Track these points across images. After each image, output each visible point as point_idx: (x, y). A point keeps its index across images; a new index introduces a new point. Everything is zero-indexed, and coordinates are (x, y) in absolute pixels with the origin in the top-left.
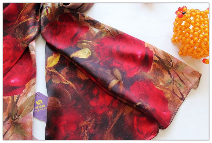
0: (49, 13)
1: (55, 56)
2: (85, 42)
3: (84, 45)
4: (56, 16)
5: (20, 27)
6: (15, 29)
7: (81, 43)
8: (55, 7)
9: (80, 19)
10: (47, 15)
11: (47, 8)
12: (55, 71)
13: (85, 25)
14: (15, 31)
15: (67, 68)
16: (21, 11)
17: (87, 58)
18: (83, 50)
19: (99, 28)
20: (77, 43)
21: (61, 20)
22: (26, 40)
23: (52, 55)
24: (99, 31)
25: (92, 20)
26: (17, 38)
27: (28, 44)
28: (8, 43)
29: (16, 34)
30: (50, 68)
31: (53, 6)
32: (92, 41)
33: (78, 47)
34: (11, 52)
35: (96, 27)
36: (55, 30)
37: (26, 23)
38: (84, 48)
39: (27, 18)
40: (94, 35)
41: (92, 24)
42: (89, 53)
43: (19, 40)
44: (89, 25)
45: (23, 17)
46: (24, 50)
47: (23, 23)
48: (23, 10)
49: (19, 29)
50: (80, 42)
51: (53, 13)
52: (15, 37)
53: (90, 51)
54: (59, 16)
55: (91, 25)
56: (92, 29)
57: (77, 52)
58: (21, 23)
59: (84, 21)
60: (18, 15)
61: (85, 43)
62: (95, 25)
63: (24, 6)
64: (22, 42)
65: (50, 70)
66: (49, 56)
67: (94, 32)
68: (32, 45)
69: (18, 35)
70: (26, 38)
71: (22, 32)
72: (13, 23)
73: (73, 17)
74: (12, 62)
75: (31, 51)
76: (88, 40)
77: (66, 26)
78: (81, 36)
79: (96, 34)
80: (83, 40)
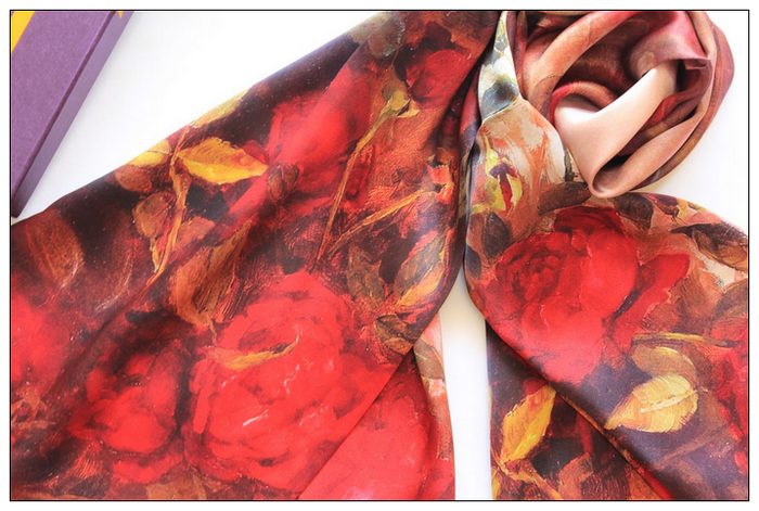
0: (514, 200)
1: (533, 405)
2: (672, 343)
3: (668, 358)
4: (543, 211)
5: (365, 241)
6: (345, 250)
7: (652, 343)
8: (546, 177)
9: (656, 228)
10: (504, 208)
11: (508, 176)
12: (533, 479)
13: (676, 249)
14: (344, 262)
15: (584, 464)
16: (358, 141)
17: (676, 428)
18: (658, 380)
19: (738, 266)
20: (632, 343)
21: (564, 227)
22: (402, 316)
23: (519, 400)
24: (739, 279)
25: (709, 225)
26: (354, 299)
27: (414, 341)
28: (315, 320)
29: (349, 274)
30: (516, 468)
31: (535, 174)
32: (700, 335)
33: (635, 367)
34: (331, 363)
35: (726, 260)
36: (536, 275)
37: (394, 221)
38: (663, 373)
39: (396, 196)
40: (714, 298)
41: (708, 241)
42: (687, 400)
43: (367, 303)
44: (691, 246)
45: (378, 192)
46: (395, 366)
47: (380, 223)
48: (370, 136)
49: (363, 254)
50: (646, 337)
51: (535, 201)
52: (347, 291)
53: (692, 392)
54: (556, 211)
55: (700, 247)
56: (702, 264)
57: (636, 393)
58: (369, 221)
59: (673, 232)
60: (344, 158)
61: (669, 350)
62: (720, 247)
63: (376, 119)
64: (379, 319)
65: (515, 477)
66: (510, 408)
67: (714, 281)
68: (430, 348)
69: (358, 284)
70: (400, 302)
71: (376, 267)
72: (323, 200)
73: (624, 220)
74: (340, 413)
75: (432, 382)
76: (682, 333)
77: (587, 255)
78: (652, 307)
79: (723, 295)
80: (661, 330)
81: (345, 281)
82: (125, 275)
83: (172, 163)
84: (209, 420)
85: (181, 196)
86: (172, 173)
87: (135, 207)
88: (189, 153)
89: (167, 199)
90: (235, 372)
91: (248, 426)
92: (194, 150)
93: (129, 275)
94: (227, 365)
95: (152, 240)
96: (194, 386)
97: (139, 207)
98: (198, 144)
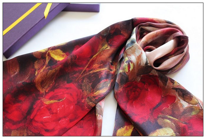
0: (131, 69)
1: (127, 129)
2: (169, 119)
3: (167, 123)
4: (138, 75)
5: (89, 77)
6: (83, 79)
7: (163, 118)
8: (140, 64)
9: (168, 86)
10: (128, 71)
11: (130, 63)
13: (172, 94)
14: (82, 82)
16: (93, 55)
18: (164, 129)
19: (189, 102)
20: (158, 117)
21: (143, 81)
22: (94, 97)
23: (123, 126)
24: (189, 106)
25: (182, 89)
26: (83, 91)
27: (96, 104)
28: (71, 94)
29: (83, 85)
31: (138, 63)
32: (178, 119)
33: (158, 124)
34: (72, 107)
35: (186, 100)
36: (133, 93)
37: (98, 73)
38: (166, 127)
39: (100, 67)
40: (182, 110)
41: (181, 93)
43: (86, 93)
44: (177, 94)
45: (96, 65)
46: (89, 110)
47: (94, 73)
48: (97, 54)
49: (88, 80)
50: (162, 116)
51: (136, 71)
52: (81, 89)
53: (174, 133)
54: (142, 75)
55: (179, 95)
56: (179, 100)
57: (157, 130)
58: (92, 72)
59: (172, 89)
60: (89, 59)
61: (168, 120)
62: (185, 96)
63: (99, 51)
64: (88, 98)
66: (120, 128)
67: (182, 105)
68: (100, 106)
69: (85, 87)
70: (95, 94)
71: (90, 84)
72: (81, 68)
73: (160, 81)
74: (71, 121)
75: (98, 115)
76: (172, 117)
77: (148, 90)
78: (164, 108)
79: (184, 110)
80: (166, 114)
81: (81, 86)
82: (27, 77)
83: (47, 53)
84: (35, 116)
85: (47, 61)
86: (47, 55)
87: (35, 61)
88: (52, 51)
89: (43, 61)
90: (46, 105)
91: (44, 118)
92: (53, 51)
93: (28, 77)
94: (45, 103)
95: (37, 70)
96: (34, 106)
97: (36, 62)
98: (55, 50)
